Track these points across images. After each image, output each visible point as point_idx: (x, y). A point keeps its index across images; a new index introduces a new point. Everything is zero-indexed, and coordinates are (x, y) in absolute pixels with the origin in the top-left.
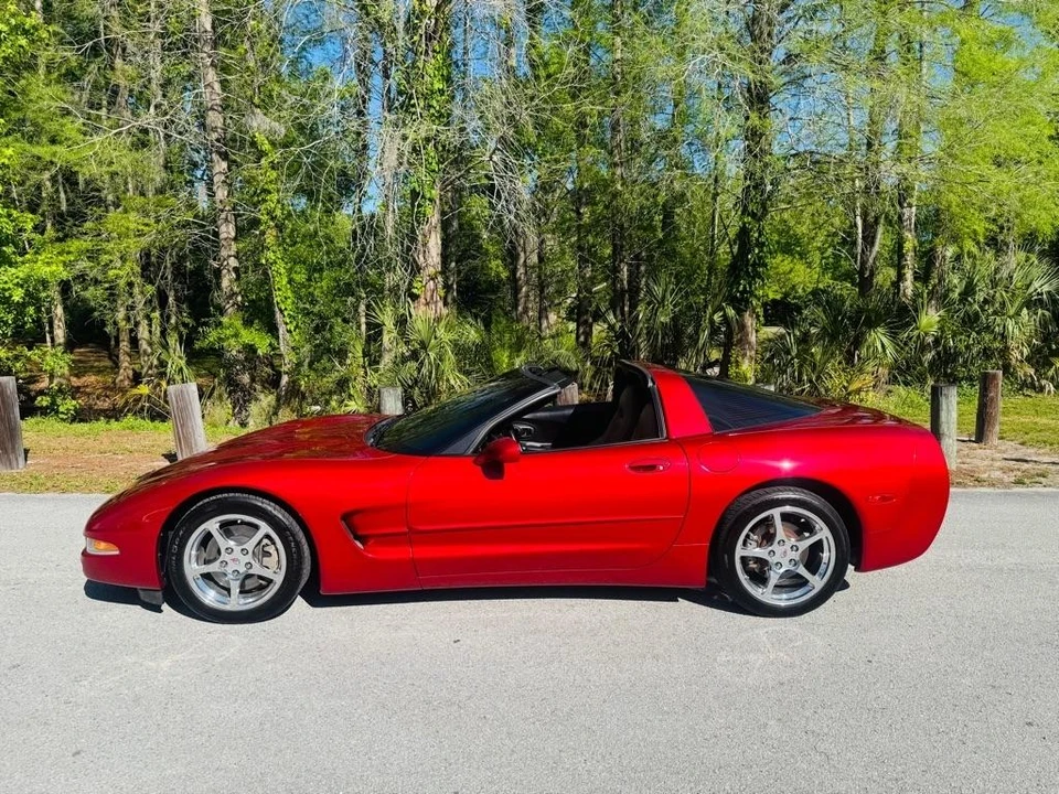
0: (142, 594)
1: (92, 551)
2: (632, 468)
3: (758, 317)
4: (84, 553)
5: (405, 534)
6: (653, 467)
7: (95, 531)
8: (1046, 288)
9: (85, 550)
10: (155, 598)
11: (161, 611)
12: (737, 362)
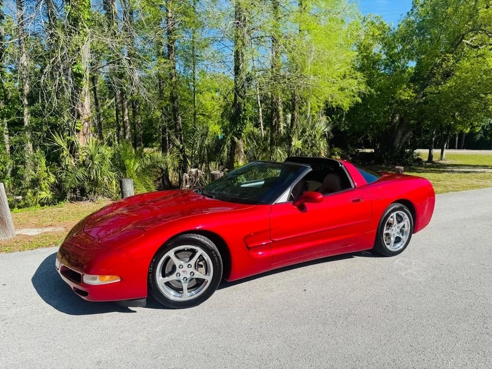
1: (97, 283)
2: (352, 201)
3: (244, 141)
6: (359, 200)
8: (326, 130)
12: (237, 161)
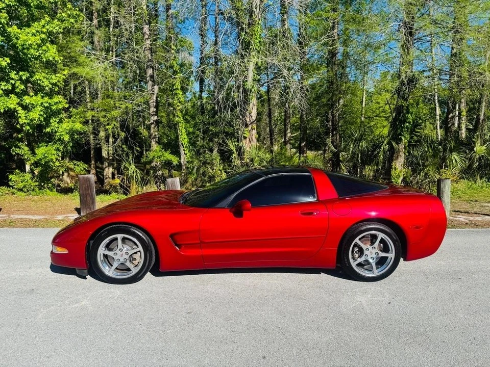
0: (77, 271)
1: (55, 251)
2: (302, 214)
3: (405, 147)
4: (52, 252)
5: (199, 243)
6: (312, 213)
7: (57, 243)
9: (52, 251)
10: (84, 273)
11: (86, 279)
12: (395, 168)
